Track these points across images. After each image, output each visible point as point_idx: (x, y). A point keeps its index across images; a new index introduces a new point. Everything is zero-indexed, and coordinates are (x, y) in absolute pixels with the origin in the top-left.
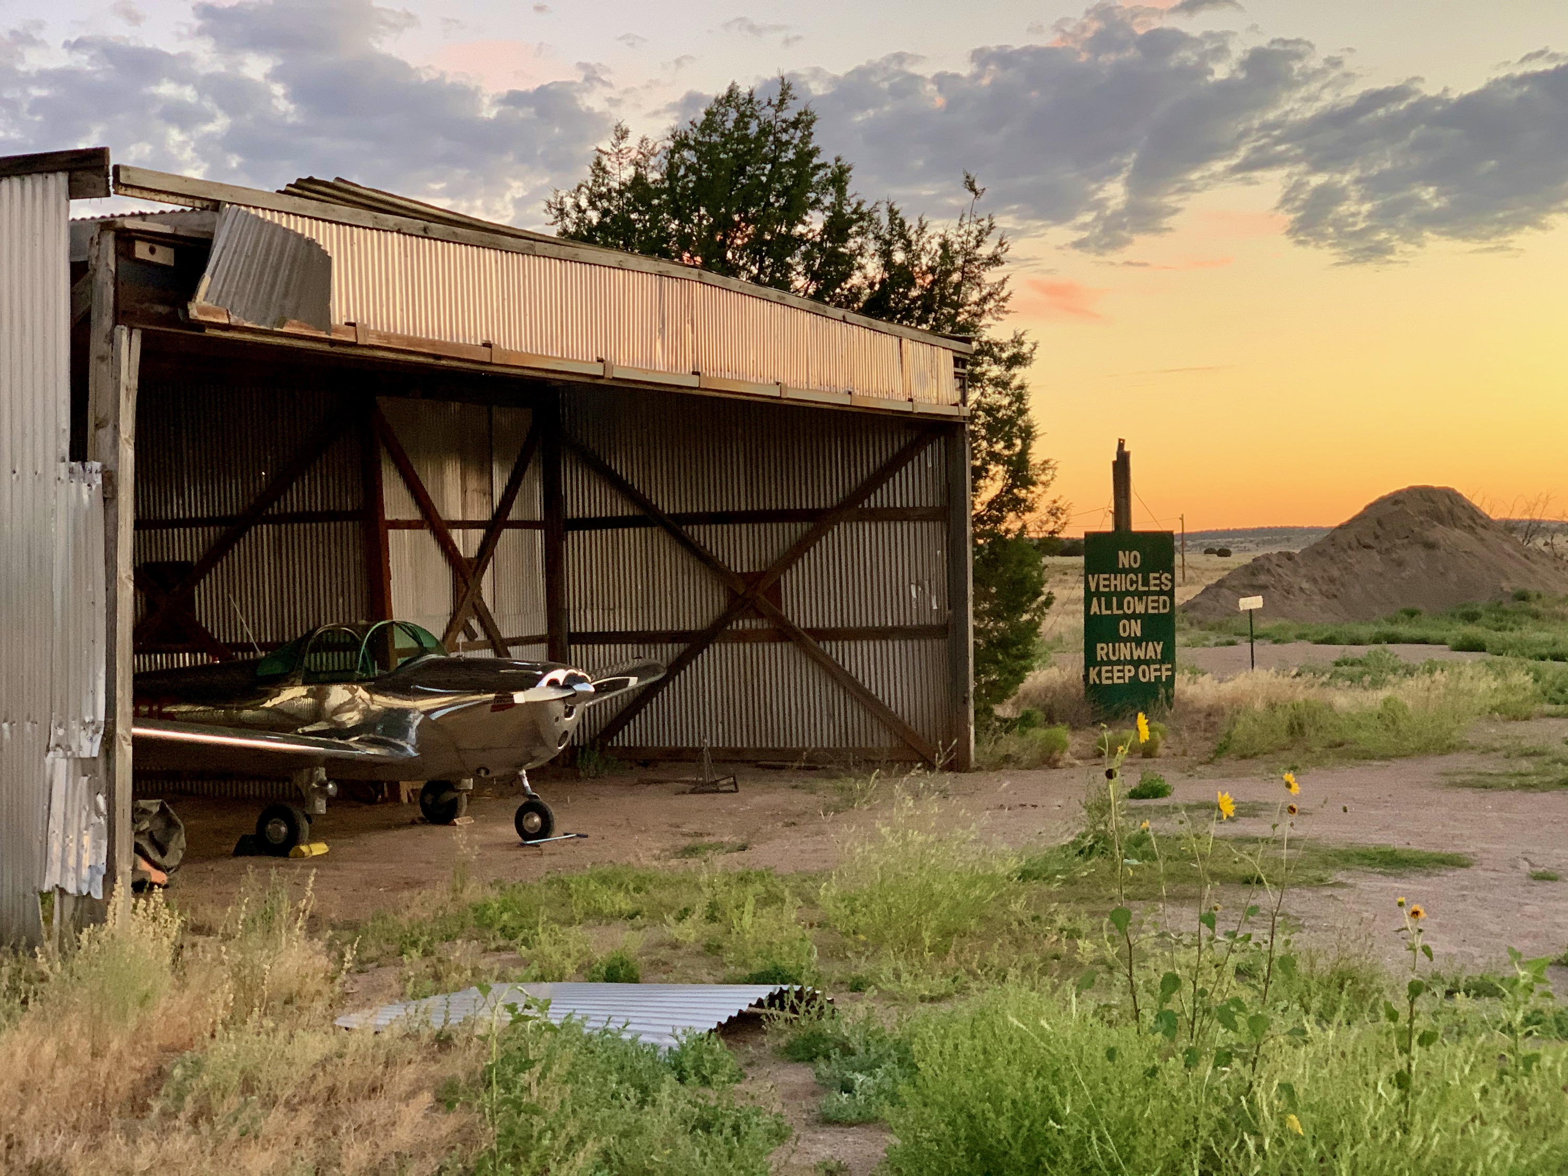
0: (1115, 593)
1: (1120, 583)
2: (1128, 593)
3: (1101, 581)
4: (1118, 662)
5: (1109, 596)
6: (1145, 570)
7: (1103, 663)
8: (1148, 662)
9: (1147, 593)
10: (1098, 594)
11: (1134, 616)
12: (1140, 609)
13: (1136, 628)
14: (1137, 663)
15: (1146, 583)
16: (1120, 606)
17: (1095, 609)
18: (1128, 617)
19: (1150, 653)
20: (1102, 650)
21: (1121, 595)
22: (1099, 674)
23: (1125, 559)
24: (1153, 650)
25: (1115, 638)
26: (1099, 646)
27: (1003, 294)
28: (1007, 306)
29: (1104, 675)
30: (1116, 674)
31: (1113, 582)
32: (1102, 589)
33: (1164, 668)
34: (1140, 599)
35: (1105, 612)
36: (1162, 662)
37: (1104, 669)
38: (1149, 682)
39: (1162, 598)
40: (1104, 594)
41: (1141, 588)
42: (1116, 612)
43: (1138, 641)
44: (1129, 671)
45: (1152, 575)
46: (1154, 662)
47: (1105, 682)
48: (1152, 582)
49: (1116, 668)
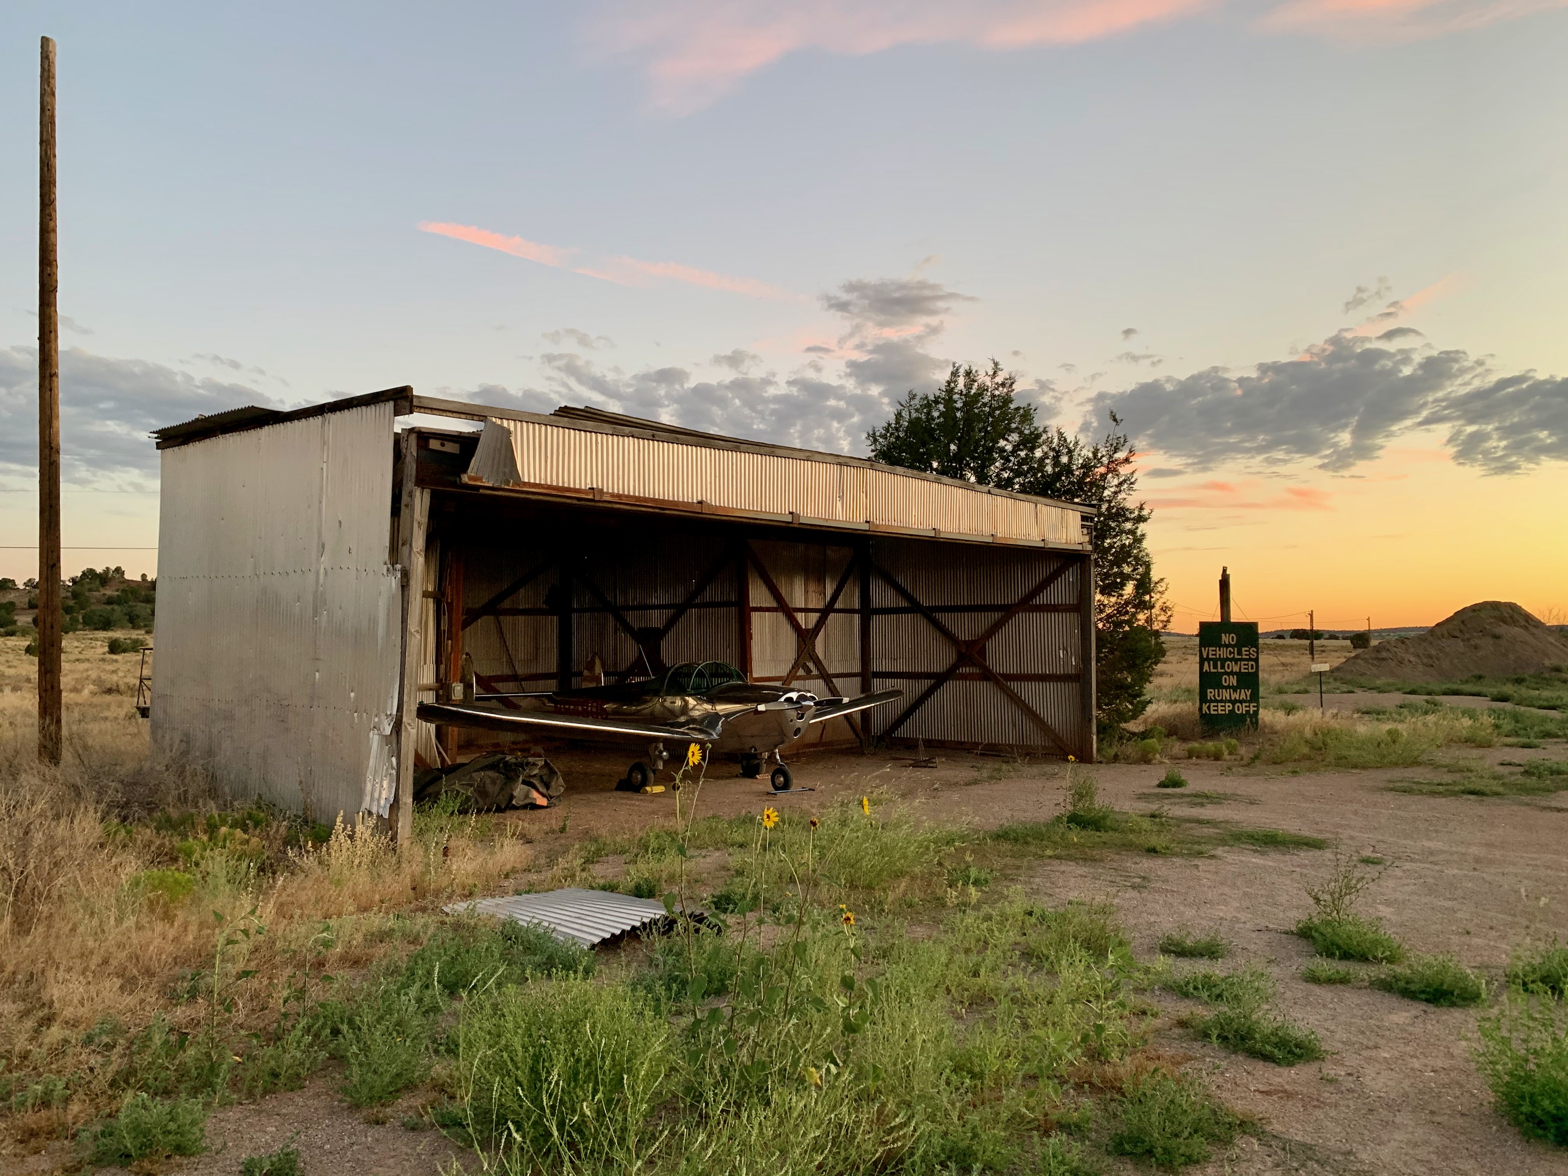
0: (1220, 659)
1: (1223, 653)
2: (1228, 659)
3: (1210, 652)
4: (1221, 701)
5: (1215, 661)
6: (1239, 646)
7: (1211, 701)
8: (1241, 702)
9: (1241, 660)
10: (1208, 659)
11: (1232, 673)
12: (1236, 669)
13: (1233, 681)
14: (1234, 702)
15: (1240, 653)
16: (1223, 667)
17: (1206, 667)
18: (1228, 674)
19: (1243, 696)
20: (1211, 693)
21: (1223, 661)
22: (1209, 708)
23: (1225, 639)
24: (1244, 694)
25: (1219, 686)
26: (1209, 690)
27: (1133, 480)
28: (1135, 487)
29: (1212, 708)
30: (1220, 708)
31: (1218, 652)
32: (1210, 656)
33: (1252, 705)
34: (1236, 663)
35: (1212, 670)
36: (1250, 702)
37: (1212, 704)
38: (1242, 714)
39: (1250, 663)
40: (1212, 659)
41: (1236, 657)
42: (1220, 670)
43: (1235, 689)
44: (1229, 707)
45: (1244, 649)
46: (1245, 701)
47: (1212, 712)
48: (1244, 653)
49: (1220, 704)
